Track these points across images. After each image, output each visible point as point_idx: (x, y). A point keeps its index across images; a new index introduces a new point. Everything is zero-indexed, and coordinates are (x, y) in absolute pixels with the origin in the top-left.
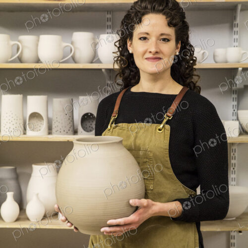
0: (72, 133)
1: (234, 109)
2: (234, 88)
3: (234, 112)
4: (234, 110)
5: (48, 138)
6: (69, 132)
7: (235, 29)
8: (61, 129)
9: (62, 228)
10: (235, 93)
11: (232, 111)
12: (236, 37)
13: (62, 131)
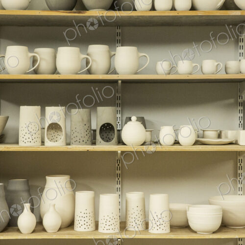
0: (90, 143)
1: (240, 120)
2: (240, 100)
3: (240, 124)
4: (240, 122)
5: (68, 148)
6: (88, 142)
7: (241, 44)
8: (80, 139)
9: (82, 238)
10: (241, 105)
11: (239, 122)
12: (241, 51)
13: (81, 141)
